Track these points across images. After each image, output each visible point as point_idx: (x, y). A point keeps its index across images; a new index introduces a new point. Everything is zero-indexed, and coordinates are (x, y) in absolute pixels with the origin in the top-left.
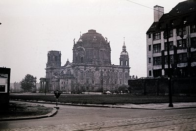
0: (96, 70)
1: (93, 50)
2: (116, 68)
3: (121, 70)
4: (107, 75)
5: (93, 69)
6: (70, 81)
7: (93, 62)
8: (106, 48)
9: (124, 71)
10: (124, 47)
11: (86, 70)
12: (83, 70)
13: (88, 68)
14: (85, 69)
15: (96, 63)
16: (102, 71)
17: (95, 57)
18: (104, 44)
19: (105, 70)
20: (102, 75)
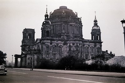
0: (64, 44)
1: (61, 24)
2: (86, 42)
3: (92, 45)
4: (75, 49)
5: (61, 43)
6: (36, 56)
7: (62, 37)
8: (76, 23)
9: (95, 46)
10: (96, 21)
11: (53, 44)
12: (49, 44)
13: (55, 43)
14: (51, 44)
15: (65, 38)
16: (70, 46)
17: (63, 32)
18: (74, 19)
19: (73, 44)
20: (70, 50)
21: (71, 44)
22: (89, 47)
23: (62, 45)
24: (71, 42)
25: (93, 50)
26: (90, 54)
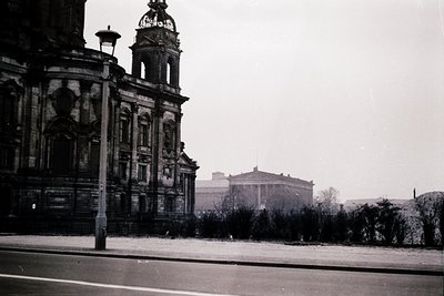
2: (125, 86)
3: (146, 105)
9: (160, 112)
16: (64, 92)
19: (86, 85)
21: (74, 86)
22: (136, 116)
23: (16, 79)
24: (74, 70)
25: (145, 135)
26: (135, 152)
